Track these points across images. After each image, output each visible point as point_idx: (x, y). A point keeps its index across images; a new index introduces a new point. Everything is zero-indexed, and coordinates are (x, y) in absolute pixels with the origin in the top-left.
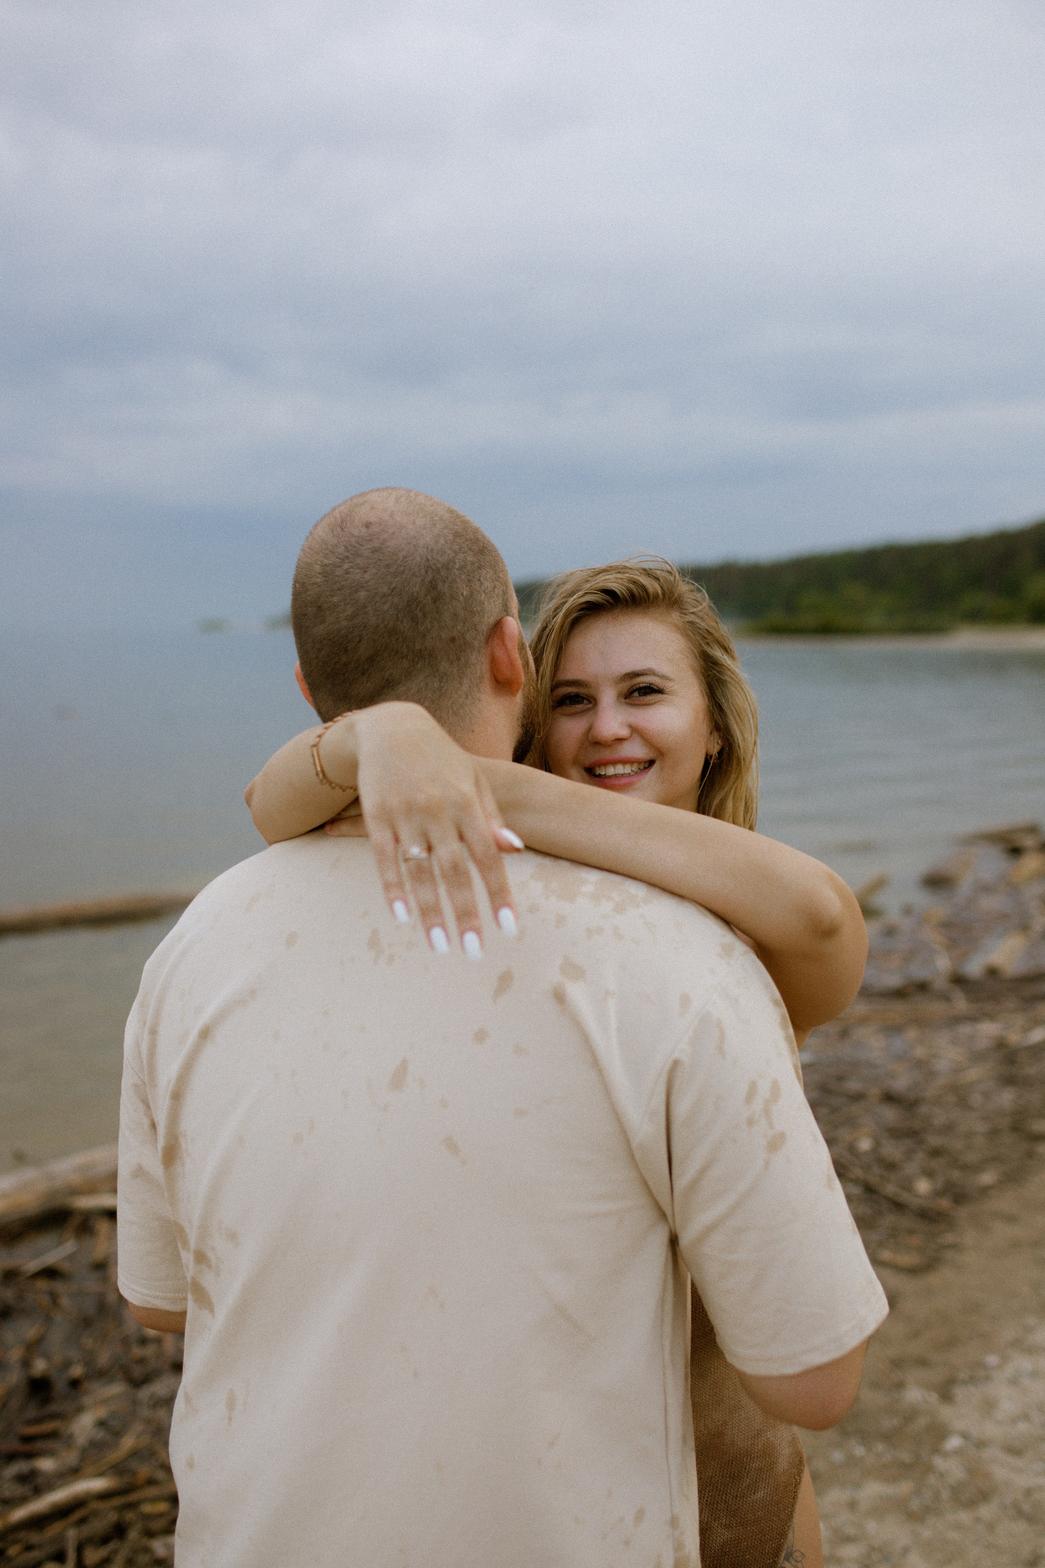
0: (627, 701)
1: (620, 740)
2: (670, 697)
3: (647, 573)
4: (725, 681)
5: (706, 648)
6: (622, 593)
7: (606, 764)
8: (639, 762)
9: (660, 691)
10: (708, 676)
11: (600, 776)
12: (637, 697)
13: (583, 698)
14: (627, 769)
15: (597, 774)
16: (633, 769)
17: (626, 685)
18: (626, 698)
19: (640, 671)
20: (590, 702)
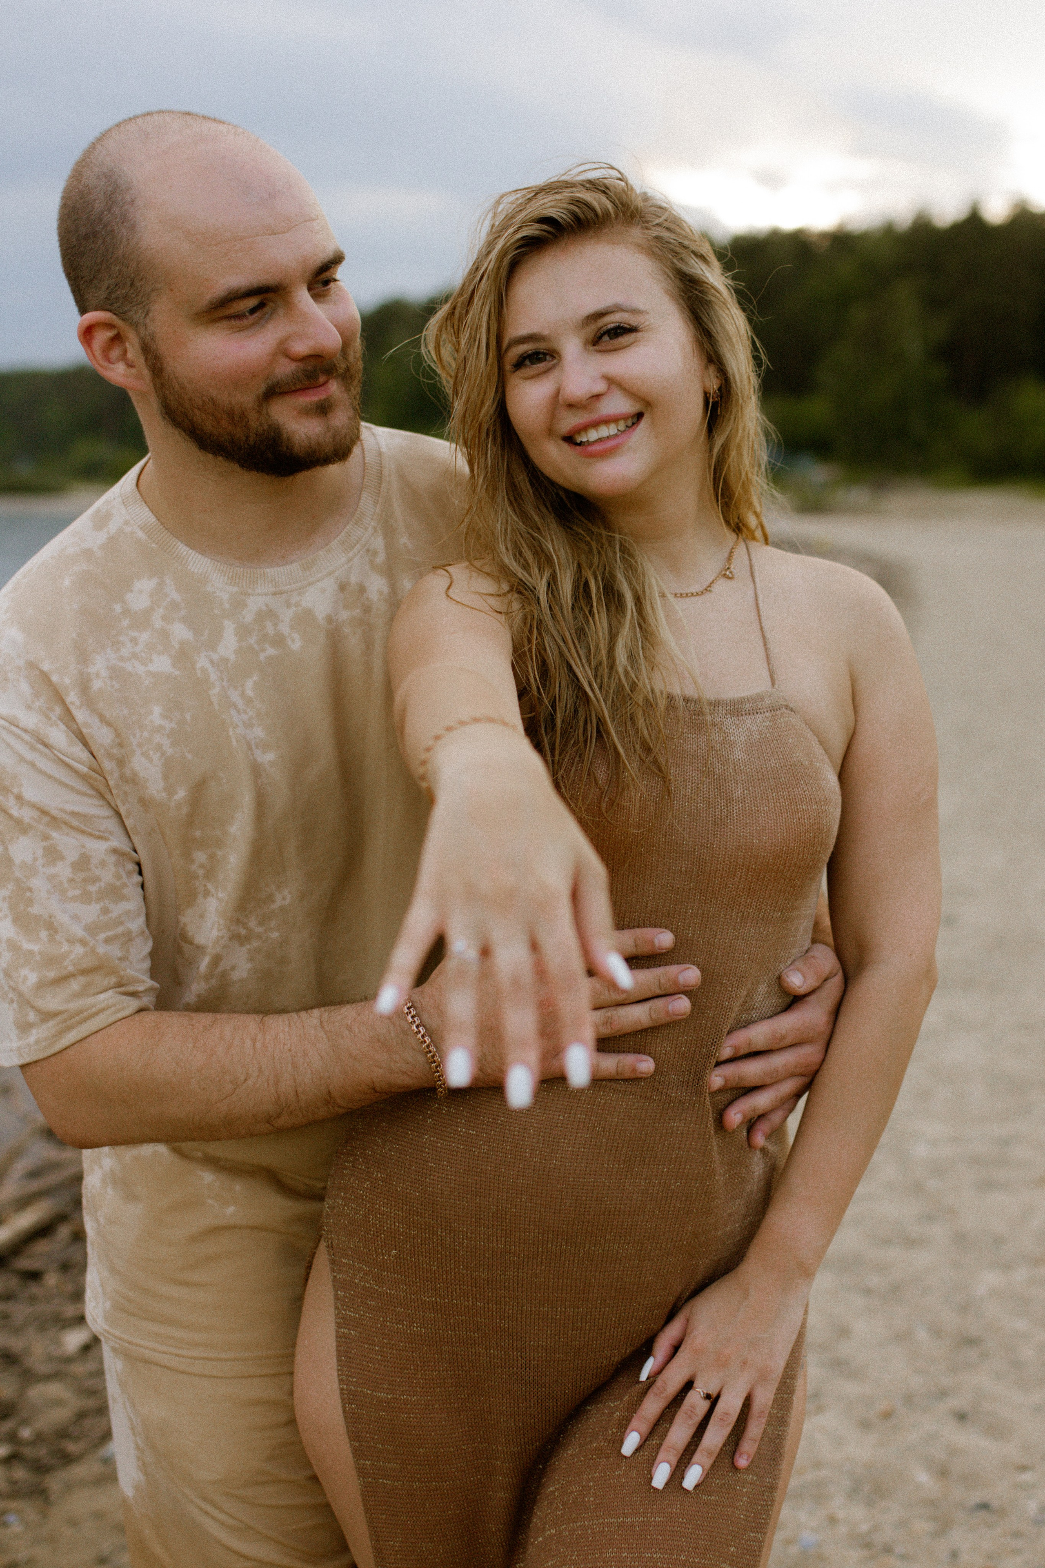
0: (596, 348)
1: (597, 397)
2: (645, 334)
3: (593, 185)
4: (710, 302)
5: (680, 265)
6: (562, 218)
7: (585, 428)
8: (625, 418)
9: (632, 330)
10: (690, 298)
11: (581, 444)
12: (607, 341)
13: (545, 354)
14: (612, 430)
15: (578, 442)
16: (619, 429)
17: (592, 329)
18: (594, 345)
19: (604, 309)
20: (553, 357)
